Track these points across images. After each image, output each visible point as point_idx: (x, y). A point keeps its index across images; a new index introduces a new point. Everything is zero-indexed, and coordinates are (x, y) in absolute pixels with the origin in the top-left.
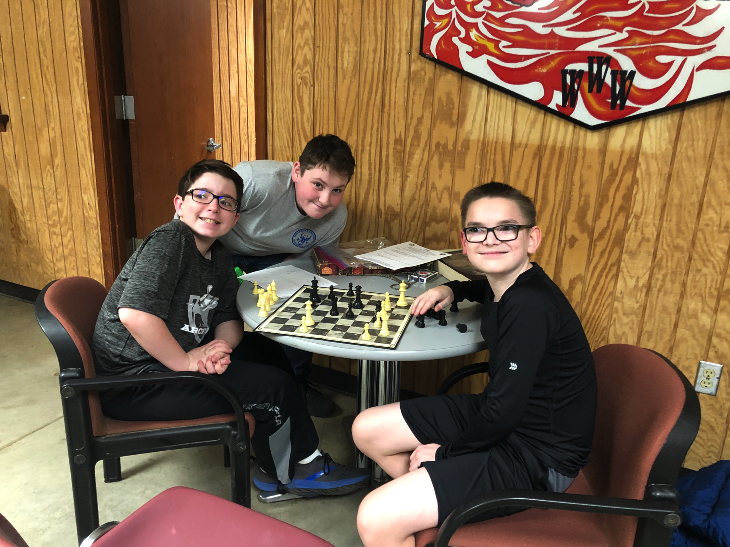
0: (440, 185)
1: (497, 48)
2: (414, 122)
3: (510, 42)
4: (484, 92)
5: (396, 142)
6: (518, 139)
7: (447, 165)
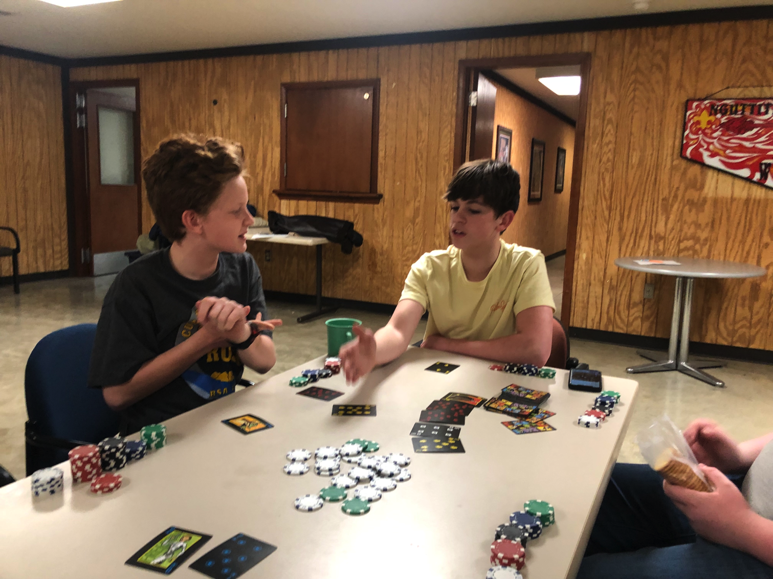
0: (689, 220)
2: (674, 189)
4: (715, 174)
5: (663, 200)
6: (735, 196)
7: (694, 211)
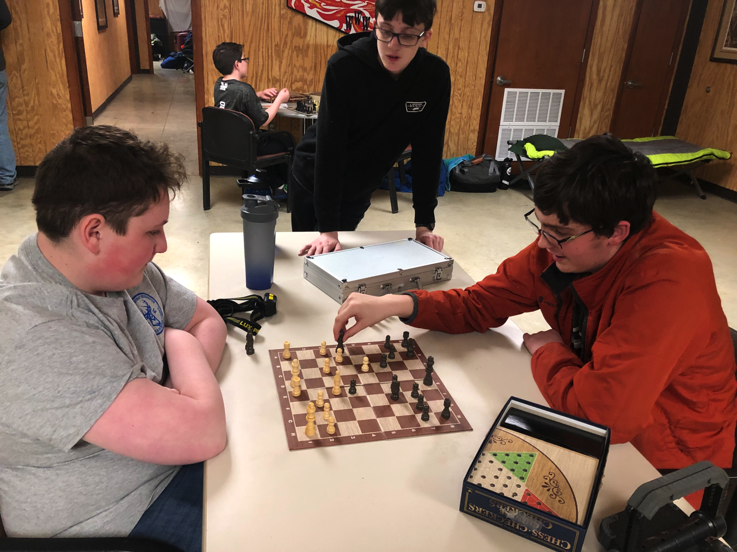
0: (298, 65)
1: (320, 5)
2: (284, 36)
3: (325, 3)
4: (314, 23)
5: (275, 46)
6: (329, 43)
7: (300, 56)
